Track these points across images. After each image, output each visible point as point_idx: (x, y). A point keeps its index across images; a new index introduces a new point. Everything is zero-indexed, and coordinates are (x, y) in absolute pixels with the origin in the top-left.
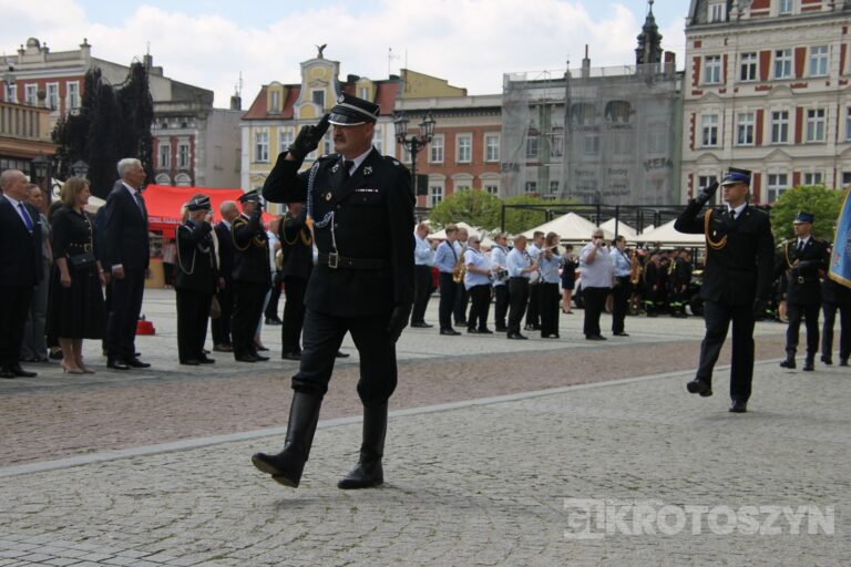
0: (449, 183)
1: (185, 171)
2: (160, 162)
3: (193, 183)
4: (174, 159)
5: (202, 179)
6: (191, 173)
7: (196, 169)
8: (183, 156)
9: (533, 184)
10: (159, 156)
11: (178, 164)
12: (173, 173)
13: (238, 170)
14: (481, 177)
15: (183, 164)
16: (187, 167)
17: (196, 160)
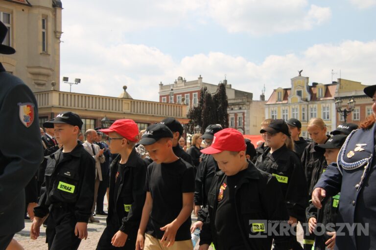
1: (241, 128)
2: (230, 125)
3: (244, 133)
4: (236, 123)
5: (248, 131)
6: (243, 129)
7: (245, 127)
8: (240, 122)
10: (230, 122)
11: (238, 125)
15: (240, 125)
16: (242, 126)
17: (245, 123)
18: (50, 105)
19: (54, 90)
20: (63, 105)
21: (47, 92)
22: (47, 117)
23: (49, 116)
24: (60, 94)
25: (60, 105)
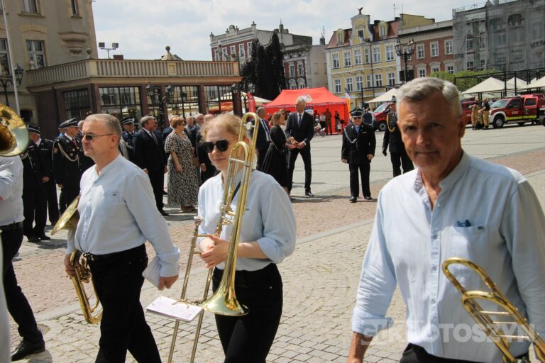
0: (428, 67)
1: (302, 77)
2: (290, 74)
3: (306, 82)
4: (296, 72)
5: (310, 79)
6: (305, 78)
7: (306, 75)
8: (300, 70)
9: (472, 63)
10: (290, 71)
11: (298, 74)
12: (296, 78)
13: (326, 73)
14: (444, 62)
15: (300, 73)
16: (302, 75)
17: (306, 71)
18: (88, 75)
19: (91, 59)
20: (103, 74)
21: (84, 62)
22: (87, 89)
23: (89, 88)
24: (97, 63)
25: (99, 74)
